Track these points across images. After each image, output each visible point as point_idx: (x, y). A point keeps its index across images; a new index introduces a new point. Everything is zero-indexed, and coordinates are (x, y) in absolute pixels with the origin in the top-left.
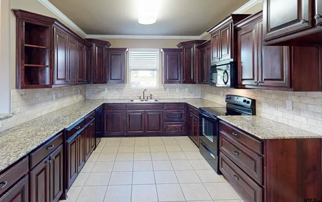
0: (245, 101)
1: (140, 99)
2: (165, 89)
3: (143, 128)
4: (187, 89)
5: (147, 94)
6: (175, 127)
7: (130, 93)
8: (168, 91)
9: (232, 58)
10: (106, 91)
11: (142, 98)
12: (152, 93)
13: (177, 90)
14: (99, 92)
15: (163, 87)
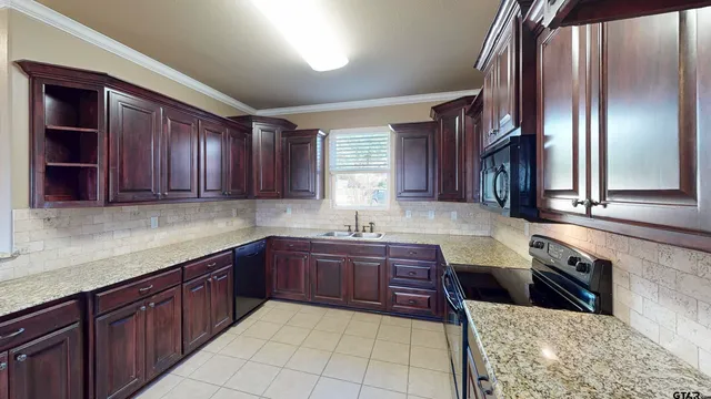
0: (572, 261)
1: (350, 230)
2: (403, 212)
3: (343, 292)
4: (454, 214)
5: (363, 222)
6: (414, 300)
7: (332, 217)
8: (408, 216)
9: (517, 126)
10: (289, 212)
11: (353, 228)
12: (373, 219)
13: (431, 216)
14: (277, 214)
15: (397, 207)
